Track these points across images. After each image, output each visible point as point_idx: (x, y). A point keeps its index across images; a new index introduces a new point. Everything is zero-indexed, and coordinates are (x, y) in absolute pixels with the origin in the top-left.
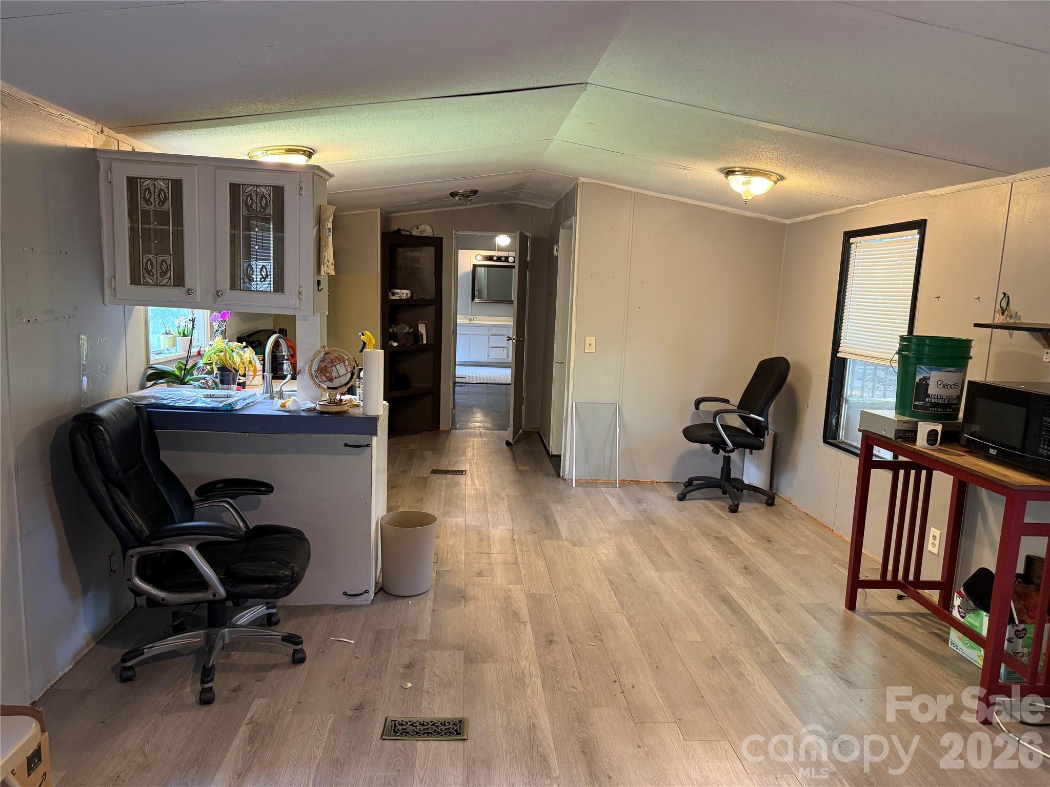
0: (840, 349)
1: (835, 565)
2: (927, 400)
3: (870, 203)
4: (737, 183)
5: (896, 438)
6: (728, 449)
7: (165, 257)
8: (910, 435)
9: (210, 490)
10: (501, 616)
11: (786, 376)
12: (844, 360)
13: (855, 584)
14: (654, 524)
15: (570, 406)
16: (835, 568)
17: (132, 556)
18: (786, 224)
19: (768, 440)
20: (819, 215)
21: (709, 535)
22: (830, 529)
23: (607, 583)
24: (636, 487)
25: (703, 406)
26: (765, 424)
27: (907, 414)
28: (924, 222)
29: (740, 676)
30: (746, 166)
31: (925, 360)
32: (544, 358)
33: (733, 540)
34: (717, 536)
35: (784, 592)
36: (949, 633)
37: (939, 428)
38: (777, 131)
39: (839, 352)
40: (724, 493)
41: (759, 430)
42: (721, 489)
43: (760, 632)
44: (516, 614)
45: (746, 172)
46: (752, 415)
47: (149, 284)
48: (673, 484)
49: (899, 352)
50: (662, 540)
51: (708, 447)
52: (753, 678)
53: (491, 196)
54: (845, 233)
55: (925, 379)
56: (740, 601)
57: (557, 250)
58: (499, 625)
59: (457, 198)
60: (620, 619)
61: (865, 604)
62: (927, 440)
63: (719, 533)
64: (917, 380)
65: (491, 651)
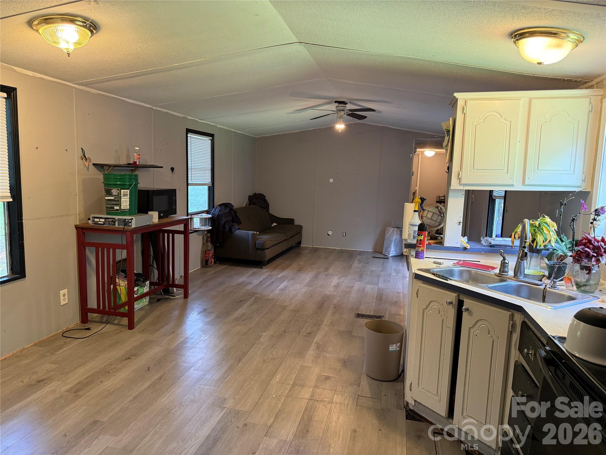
10: (327, 347)
28: (15, 90)
44: (318, 347)
58: (330, 343)
65: (339, 334)
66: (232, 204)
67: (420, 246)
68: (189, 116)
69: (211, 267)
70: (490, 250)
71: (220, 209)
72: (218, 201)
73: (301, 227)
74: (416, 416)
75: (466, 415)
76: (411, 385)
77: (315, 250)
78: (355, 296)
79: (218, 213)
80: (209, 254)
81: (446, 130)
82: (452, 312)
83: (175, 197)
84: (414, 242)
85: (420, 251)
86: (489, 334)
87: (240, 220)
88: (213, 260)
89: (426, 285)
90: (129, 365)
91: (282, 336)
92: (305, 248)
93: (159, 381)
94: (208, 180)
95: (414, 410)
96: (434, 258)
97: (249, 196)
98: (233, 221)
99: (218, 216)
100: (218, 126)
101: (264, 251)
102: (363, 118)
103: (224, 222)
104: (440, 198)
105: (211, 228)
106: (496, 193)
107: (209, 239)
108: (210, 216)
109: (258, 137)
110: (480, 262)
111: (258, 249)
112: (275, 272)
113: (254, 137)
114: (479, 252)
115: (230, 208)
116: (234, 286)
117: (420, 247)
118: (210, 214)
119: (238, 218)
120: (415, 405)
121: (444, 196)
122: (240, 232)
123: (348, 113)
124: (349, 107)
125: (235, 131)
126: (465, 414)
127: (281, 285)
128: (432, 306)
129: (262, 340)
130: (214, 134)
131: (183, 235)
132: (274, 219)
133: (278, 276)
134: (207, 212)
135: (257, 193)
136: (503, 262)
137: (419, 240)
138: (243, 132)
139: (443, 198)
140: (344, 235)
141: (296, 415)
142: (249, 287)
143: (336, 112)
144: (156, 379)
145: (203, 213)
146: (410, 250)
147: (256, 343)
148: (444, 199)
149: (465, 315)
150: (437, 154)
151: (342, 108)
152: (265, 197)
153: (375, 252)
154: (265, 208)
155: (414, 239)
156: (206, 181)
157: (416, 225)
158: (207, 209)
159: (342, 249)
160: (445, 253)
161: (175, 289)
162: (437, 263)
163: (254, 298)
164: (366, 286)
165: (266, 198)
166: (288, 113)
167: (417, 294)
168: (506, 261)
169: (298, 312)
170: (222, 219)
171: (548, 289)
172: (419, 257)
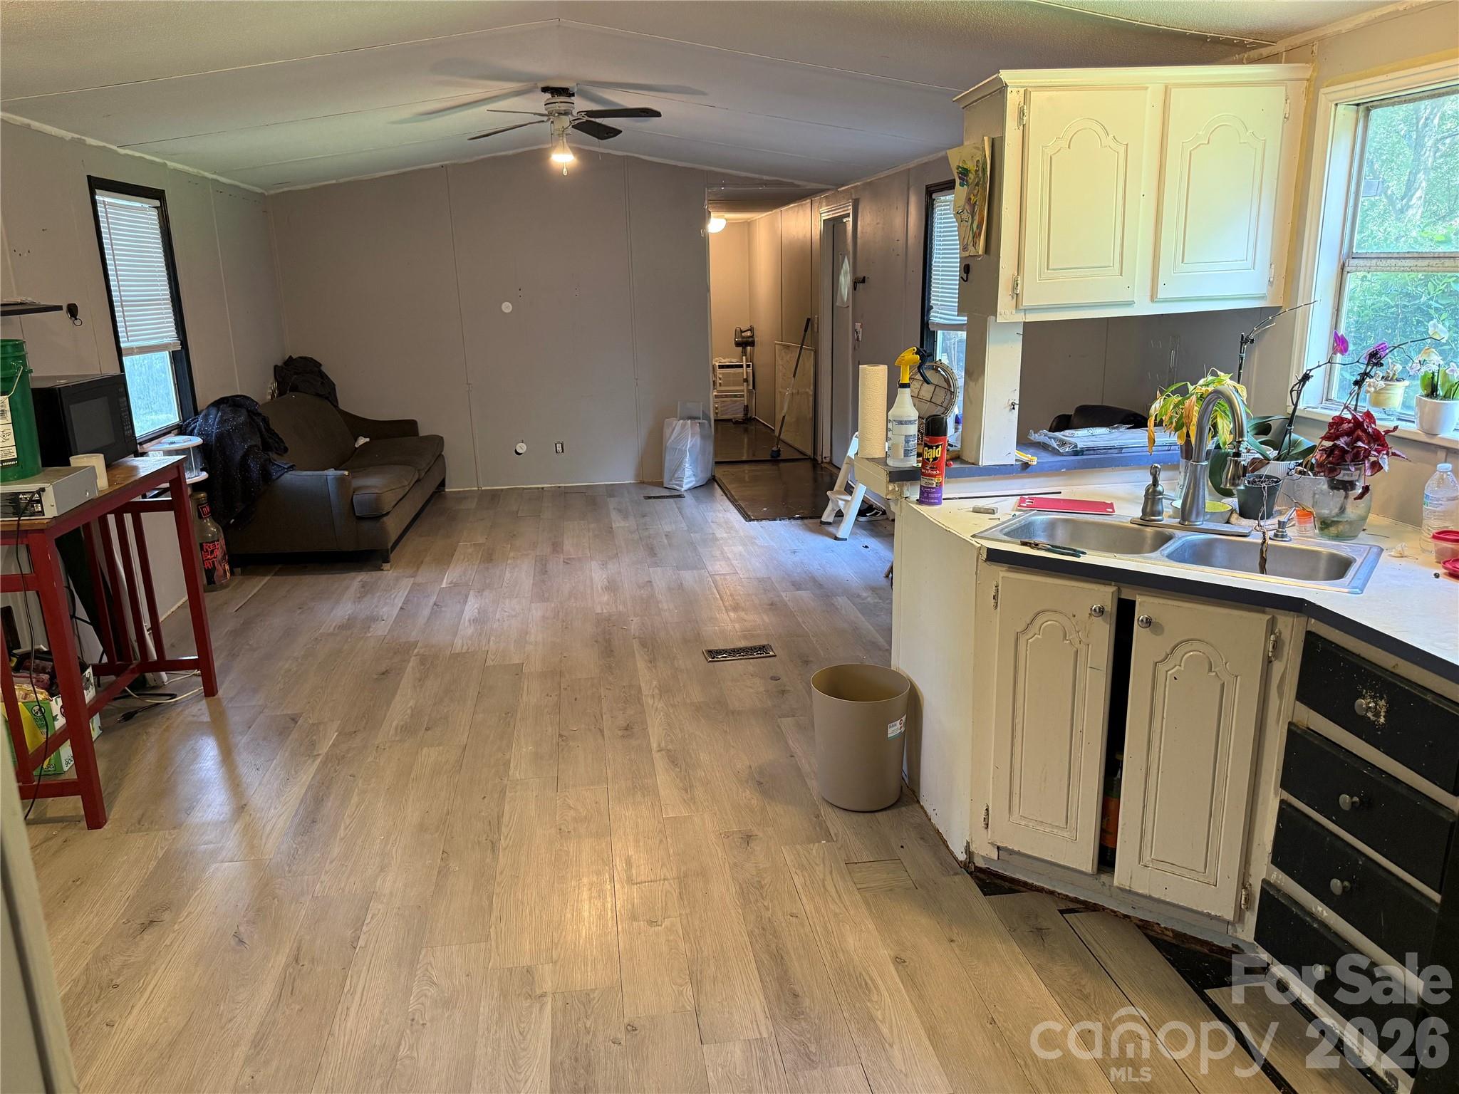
10: (693, 756)
44: (673, 760)
58: (694, 743)
65: (698, 712)
66: (252, 397)
67: (934, 472)
68: (92, 137)
69: (226, 586)
70: (1078, 462)
71: (221, 416)
72: (206, 394)
73: (438, 441)
74: (998, 882)
75: (1150, 859)
76: (988, 814)
77: (493, 498)
78: (672, 606)
79: (217, 429)
80: (212, 551)
81: (958, 169)
82: (1103, 633)
83: (125, 399)
84: (913, 462)
85: (934, 486)
86: (1210, 670)
87: (283, 442)
88: (227, 567)
89: (1021, 573)
90: (168, 942)
91: (562, 750)
92: (462, 497)
93: (300, 971)
94: (168, 334)
95: (989, 868)
96: (960, 498)
97: (276, 367)
98: (266, 447)
99: (220, 437)
100: (170, 164)
101: (381, 520)
102: (612, 135)
103: (241, 453)
104: (743, 334)
105: (204, 475)
106: (941, 318)
107: (207, 509)
108: (197, 441)
109: (272, 192)
110: (1060, 493)
111: (360, 518)
112: (424, 576)
113: (262, 194)
114: (1056, 470)
115: (248, 411)
116: (332, 634)
117: (934, 476)
118: (191, 434)
119: (277, 436)
120: (998, 859)
121: (751, 330)
122: (297, 478)
123: (577, 122)
124: (581, 105)
125: (215, 177)
126: (1146, 858)
127: (467, 608)
128: (1041, 622)
129: (516, 773)
130: (164, 191)
131: (173, 512)
132: (358, 425)
133: (441, 584)
134: (181, 429)
135: (294, 357)
136: (1151, 490)
137: (931, 460)
138: (234, 180)
139: (749, 334)
140: (559, 449)
141: (741, 961)
142: (380, 629)
143: (545, 119)
144: (287, 966)
145: (169, 432)
146: (901, 487)
147: (506, 785)
148: (752, 337)
149: (1140, 635)
150: (730, 225)
151: (563, 107)
152: (321, 365)
153: (642, 483)
154: (327, 398)
155: (908, 456)
156: (162, 338)
157: (910, 422)
158: (178, 420)
159: (559, 487)
160: (980, 483)
161: (163, 674)
162: (982, 510)
163: (413, 658)
164: (679, 574)
165: (323, 369)
166: (394, 123)
167: (996, 598)
168: (1160, 488)
169: (561, 674)
170: (233, 443)
171: (1270, 542)
172: (932, 501)
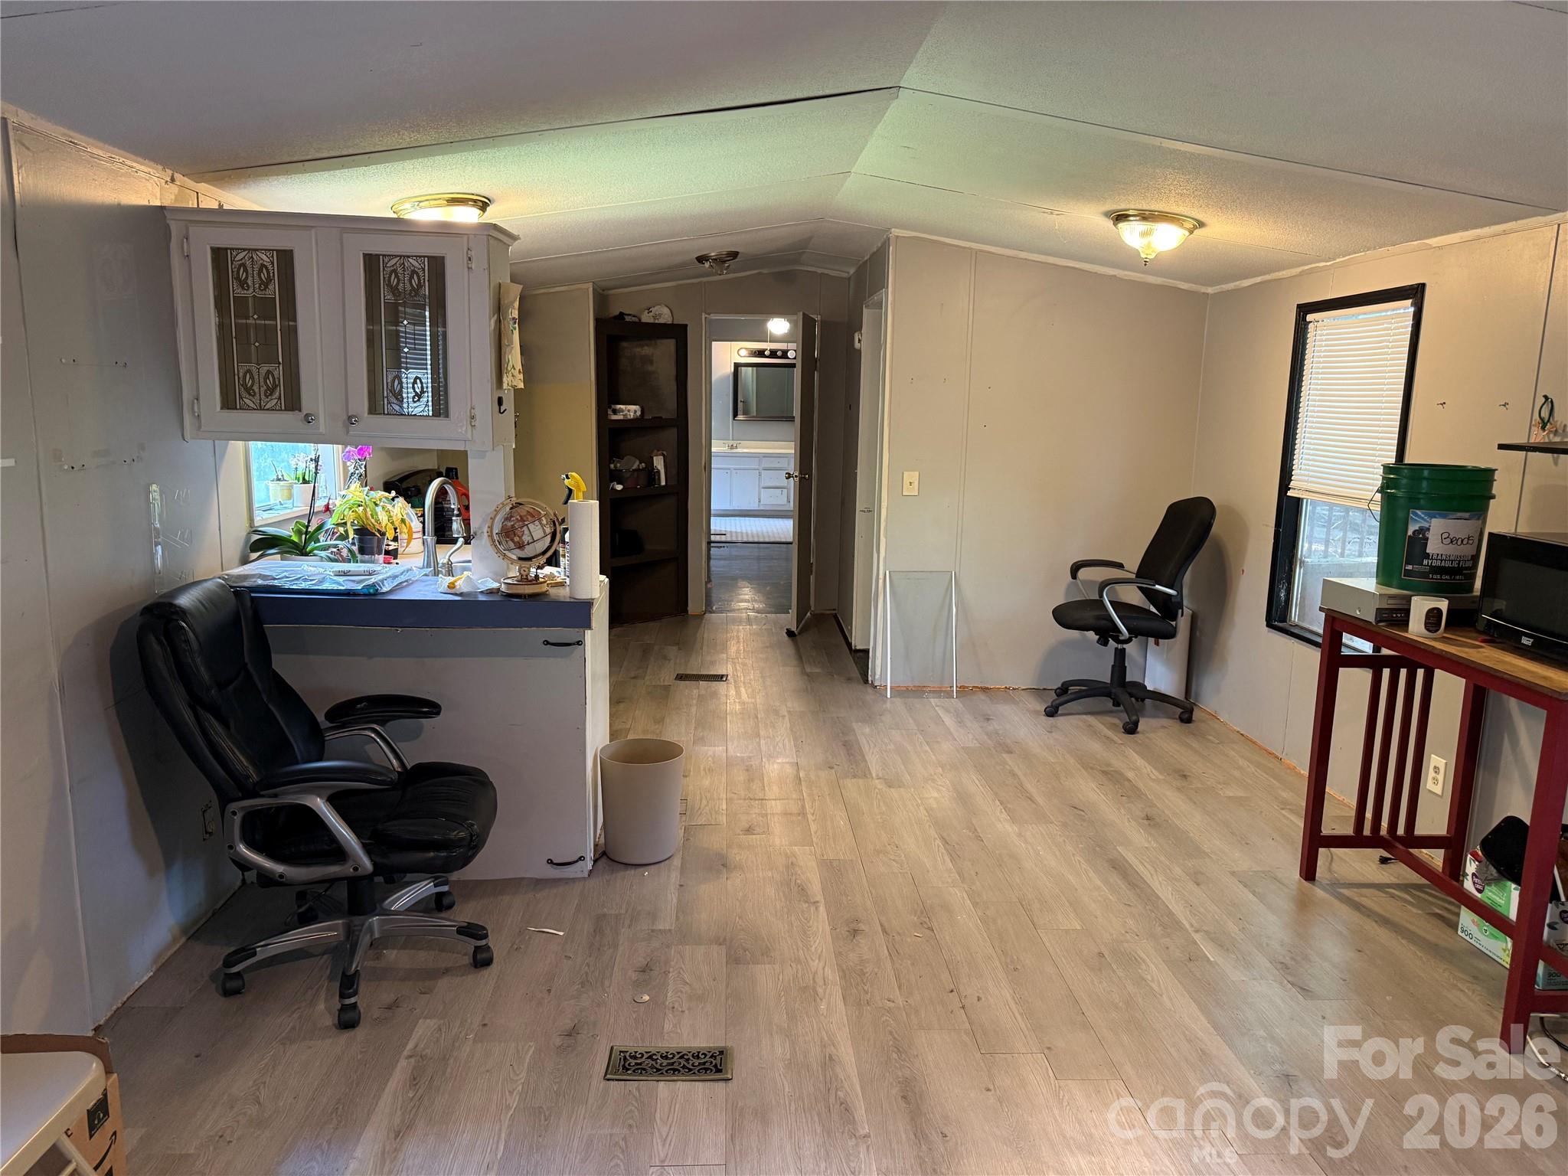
0: (1292, 484)
1: (1283, 812)
2: (1425, 562)
3: (1338, 260)
4: (1131, 234)
5: (1378, 622)
6: (1121, 638)
7: (271, 367)
8: (1398, 616)
9: (347, 713)
11: (1210, 526)
12: (1298, 502)
13: (1315, 840)
14: (1010, 752)
15: (881, 576)
16: (1284, 816)
17: (234, 813)
18: (1208, 294)
19: (1183, 623)
20: (1259, 279)
21: (1092, 768)
22: (1277, 757)
23: (938, 842)
24: (982, 696)
25: (1083, 573)
26: (1179, 600)
27: (1395, 582)
28: (1421, 287)
29: (1140, 981)
30: (1145, 208)
31: (1422, 502)
32: (843, 503)
33: (1130, 775)
34: (1105, 769)
35: (1207, 854)
36: (1458, 915)
37: (1443, 605)
38: (1192, 154)
39: (1289, 489)
40: (1117, 704)
41: (1169, 608)
42: (1111, 698)
43: (1171, 914)
45: (1146, 216)
46: (1157, 587)
47: (249, 409)
48: (1038, 692)
49: (1381, 490)
50: (1023, 778)
51: (1092, 635)
52: (1159, 986)
53: (758, 260)
54: (1299, 306)
55: (1423, 531)
56: (1140, 868)
57: (859, 341)
59: (707, 265)
60: (957, 895)
61: (1330, 870)
62: (1426, 624)
63: (1109, 765)
64: (1410, 533)
65: (767, 946)
